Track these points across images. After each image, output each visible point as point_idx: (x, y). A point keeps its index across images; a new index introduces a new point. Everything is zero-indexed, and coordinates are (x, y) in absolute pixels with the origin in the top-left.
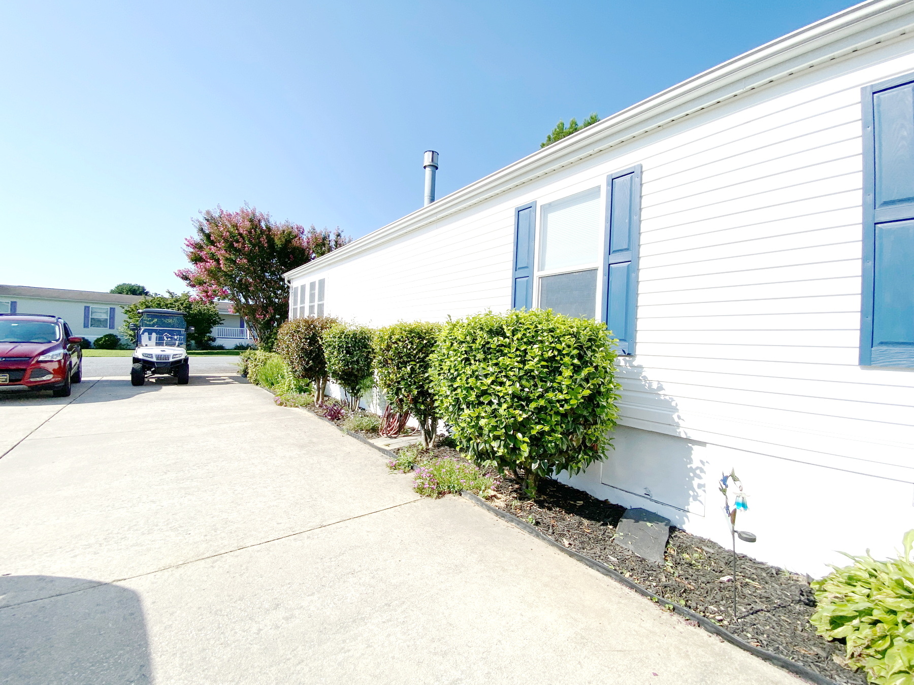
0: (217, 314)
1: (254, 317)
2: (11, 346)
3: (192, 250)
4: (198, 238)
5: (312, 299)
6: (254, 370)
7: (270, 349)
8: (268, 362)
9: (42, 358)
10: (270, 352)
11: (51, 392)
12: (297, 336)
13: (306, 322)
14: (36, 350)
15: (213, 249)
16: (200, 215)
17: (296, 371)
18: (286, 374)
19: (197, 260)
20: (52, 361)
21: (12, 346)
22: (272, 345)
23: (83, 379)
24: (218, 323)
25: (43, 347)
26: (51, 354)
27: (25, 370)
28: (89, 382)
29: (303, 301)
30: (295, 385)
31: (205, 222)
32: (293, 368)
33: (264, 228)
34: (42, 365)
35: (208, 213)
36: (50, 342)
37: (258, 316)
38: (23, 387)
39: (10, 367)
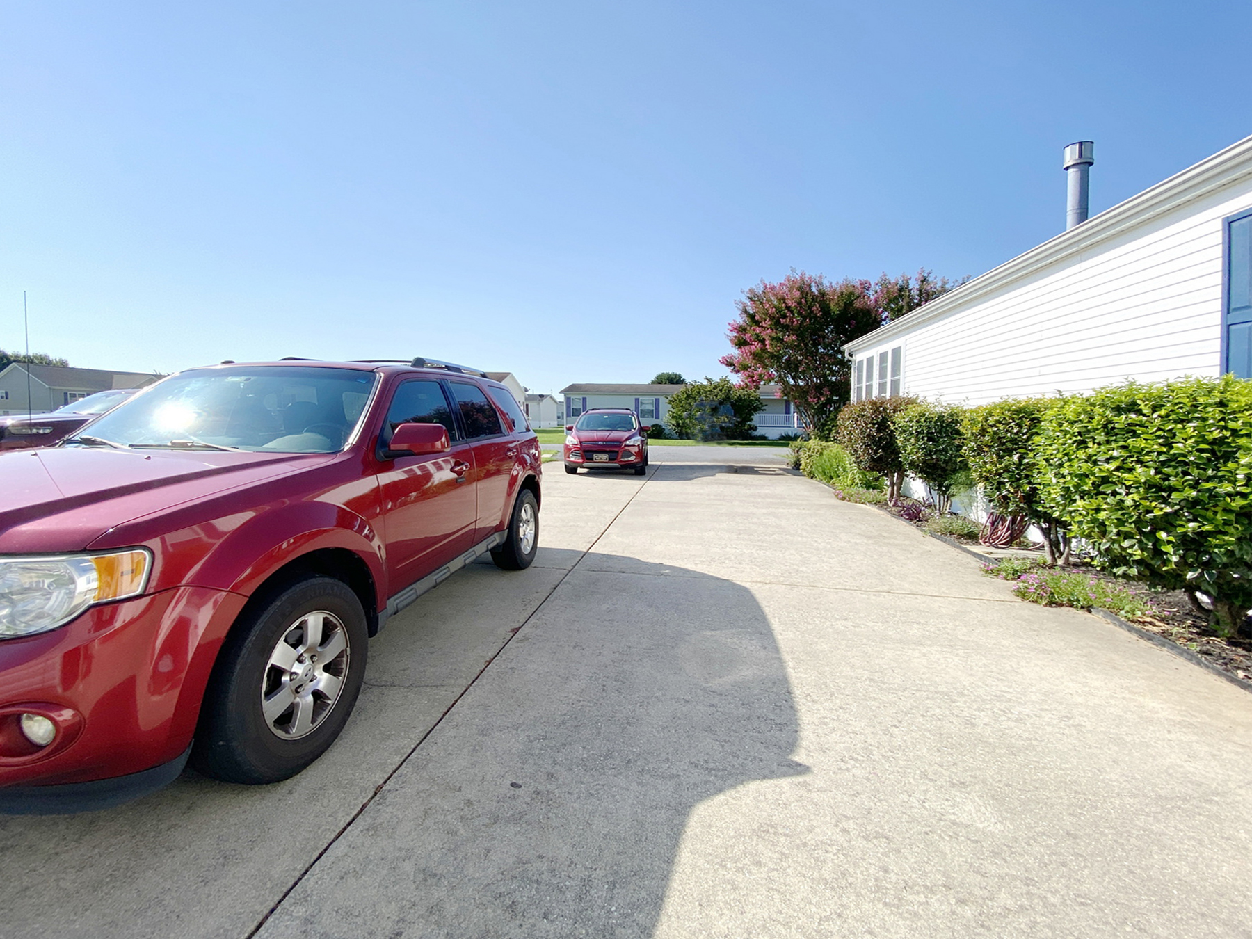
0: (758, 399)
1: (806, 400)
2: (607, 433)
3: (735, 334)
4: (740, 320)
5: (882, 375)
6: (808, 461)
7: (827, 439)
8: (825, 452)
9: (628, 443)
10: (827, 441)
11: (633, 471)
12: (861, 421)
13: (874, 403)
14: (623, 436)
15: (758, 330)
16: (743, 295)
17: (861, 461)
18: (848, 466)
19: (740, 344)
20: (634, 446)
22: (829, 434)
23: (649, 463)
24: (760, 409)
25: (627, 434)
26: (632, 440)
27: (617, 452)
28: (653, 465)
29: (870, 377)
30: (860, 480)
31: (748, 302)
32: (857, 458)
33: (817, 293)
34: (628, 448)
35: (751, 291)
36: (631, 431)
37: (810, 400)
38: (617, 465)
39: (608, 449)
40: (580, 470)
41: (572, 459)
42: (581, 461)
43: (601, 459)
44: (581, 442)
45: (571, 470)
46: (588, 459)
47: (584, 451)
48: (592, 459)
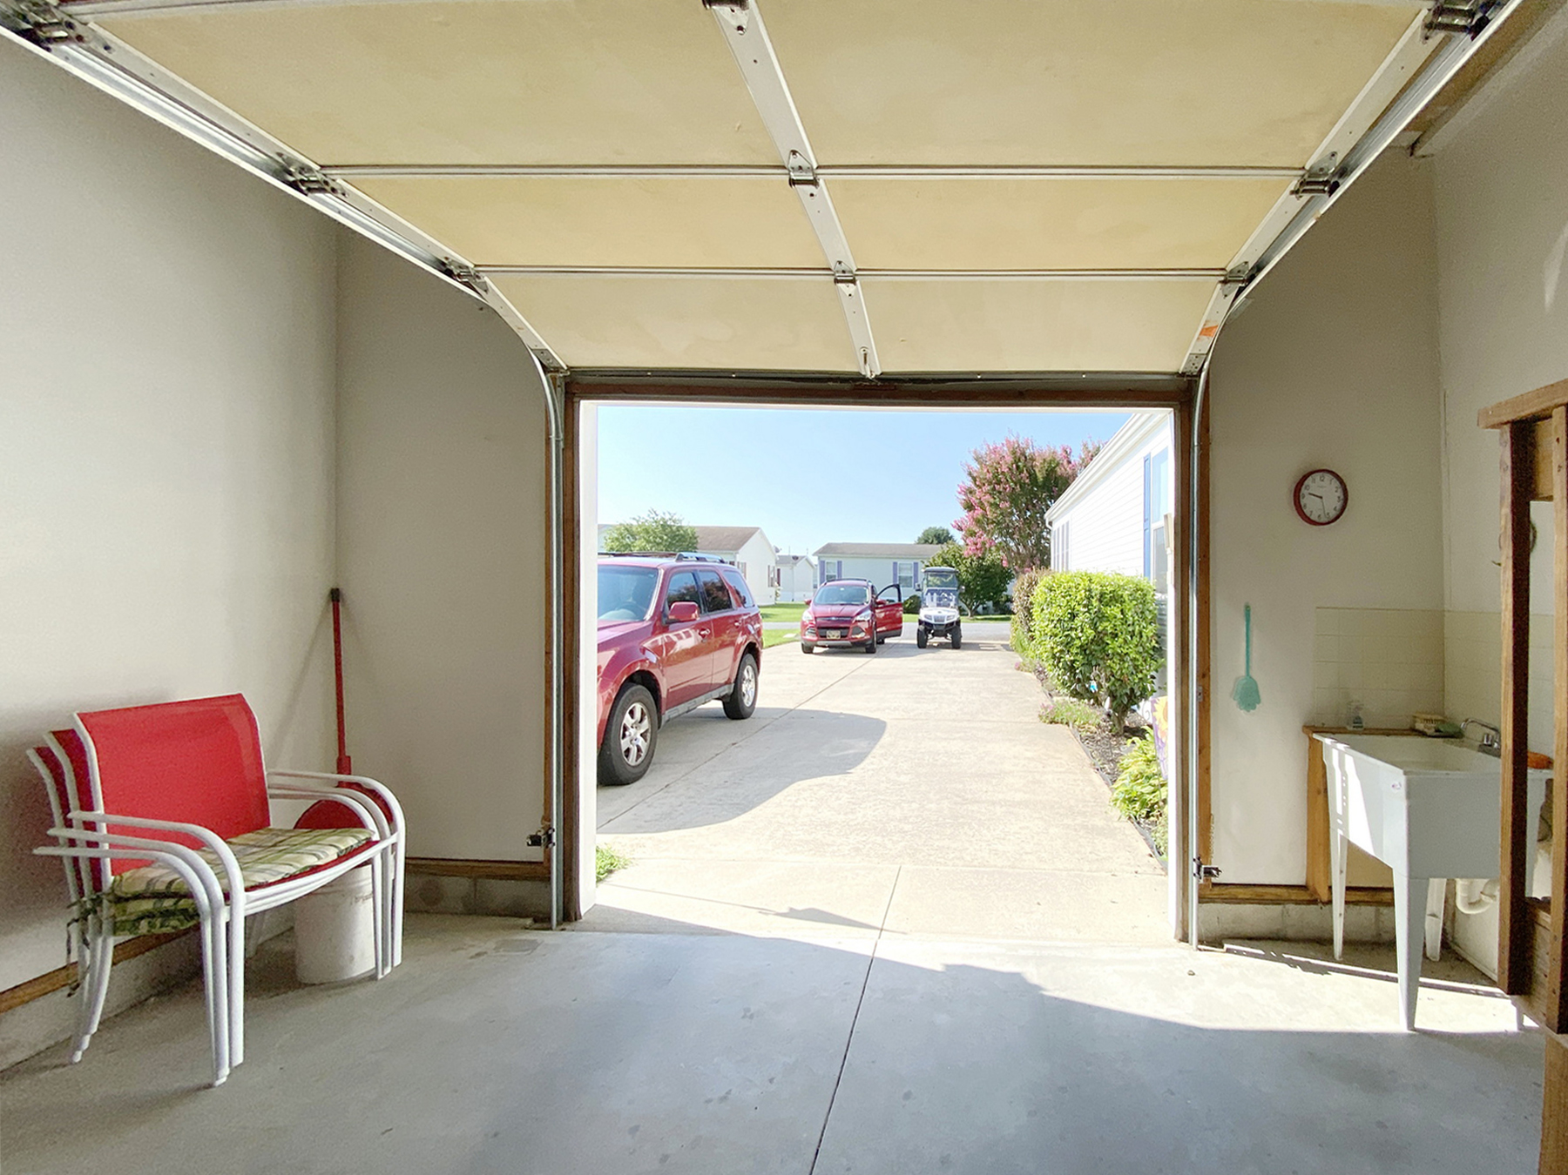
3: (965, 497)
4: (967, 482)
5: (1063, 546)
9: (858, 618)
14: (854, 612)
15: (980, 494)
16: (970, 456)
20: (864, 621)
21: (842, 607)
25: (859, 609)
26: (863, 614)
27: (848, 628)
29: (1058, 548)
31: (972, 465)
34: (859, 624)
36: (863, 604)
38: (848, 643)
39: (842, 625)
40: (816, 650)
41: (808, 637)
42: (815, 638)
43: (835, 634)
44: (816, 618)
45: (808, 650)
46: (821, 637)
47: (819, 628)
48: (825, 637)
